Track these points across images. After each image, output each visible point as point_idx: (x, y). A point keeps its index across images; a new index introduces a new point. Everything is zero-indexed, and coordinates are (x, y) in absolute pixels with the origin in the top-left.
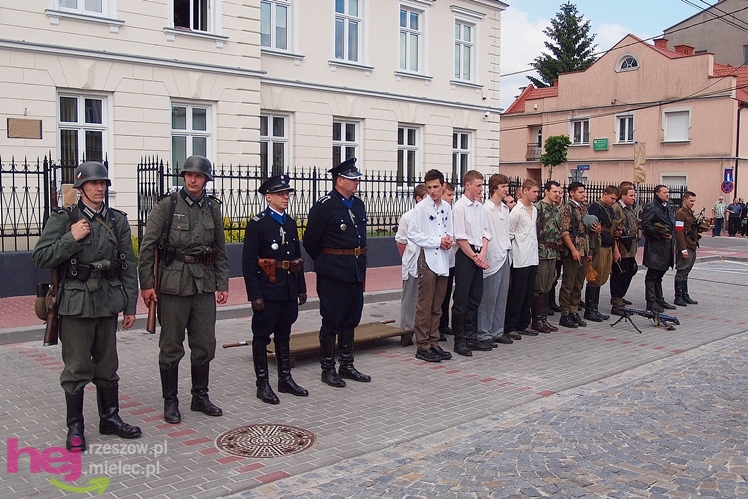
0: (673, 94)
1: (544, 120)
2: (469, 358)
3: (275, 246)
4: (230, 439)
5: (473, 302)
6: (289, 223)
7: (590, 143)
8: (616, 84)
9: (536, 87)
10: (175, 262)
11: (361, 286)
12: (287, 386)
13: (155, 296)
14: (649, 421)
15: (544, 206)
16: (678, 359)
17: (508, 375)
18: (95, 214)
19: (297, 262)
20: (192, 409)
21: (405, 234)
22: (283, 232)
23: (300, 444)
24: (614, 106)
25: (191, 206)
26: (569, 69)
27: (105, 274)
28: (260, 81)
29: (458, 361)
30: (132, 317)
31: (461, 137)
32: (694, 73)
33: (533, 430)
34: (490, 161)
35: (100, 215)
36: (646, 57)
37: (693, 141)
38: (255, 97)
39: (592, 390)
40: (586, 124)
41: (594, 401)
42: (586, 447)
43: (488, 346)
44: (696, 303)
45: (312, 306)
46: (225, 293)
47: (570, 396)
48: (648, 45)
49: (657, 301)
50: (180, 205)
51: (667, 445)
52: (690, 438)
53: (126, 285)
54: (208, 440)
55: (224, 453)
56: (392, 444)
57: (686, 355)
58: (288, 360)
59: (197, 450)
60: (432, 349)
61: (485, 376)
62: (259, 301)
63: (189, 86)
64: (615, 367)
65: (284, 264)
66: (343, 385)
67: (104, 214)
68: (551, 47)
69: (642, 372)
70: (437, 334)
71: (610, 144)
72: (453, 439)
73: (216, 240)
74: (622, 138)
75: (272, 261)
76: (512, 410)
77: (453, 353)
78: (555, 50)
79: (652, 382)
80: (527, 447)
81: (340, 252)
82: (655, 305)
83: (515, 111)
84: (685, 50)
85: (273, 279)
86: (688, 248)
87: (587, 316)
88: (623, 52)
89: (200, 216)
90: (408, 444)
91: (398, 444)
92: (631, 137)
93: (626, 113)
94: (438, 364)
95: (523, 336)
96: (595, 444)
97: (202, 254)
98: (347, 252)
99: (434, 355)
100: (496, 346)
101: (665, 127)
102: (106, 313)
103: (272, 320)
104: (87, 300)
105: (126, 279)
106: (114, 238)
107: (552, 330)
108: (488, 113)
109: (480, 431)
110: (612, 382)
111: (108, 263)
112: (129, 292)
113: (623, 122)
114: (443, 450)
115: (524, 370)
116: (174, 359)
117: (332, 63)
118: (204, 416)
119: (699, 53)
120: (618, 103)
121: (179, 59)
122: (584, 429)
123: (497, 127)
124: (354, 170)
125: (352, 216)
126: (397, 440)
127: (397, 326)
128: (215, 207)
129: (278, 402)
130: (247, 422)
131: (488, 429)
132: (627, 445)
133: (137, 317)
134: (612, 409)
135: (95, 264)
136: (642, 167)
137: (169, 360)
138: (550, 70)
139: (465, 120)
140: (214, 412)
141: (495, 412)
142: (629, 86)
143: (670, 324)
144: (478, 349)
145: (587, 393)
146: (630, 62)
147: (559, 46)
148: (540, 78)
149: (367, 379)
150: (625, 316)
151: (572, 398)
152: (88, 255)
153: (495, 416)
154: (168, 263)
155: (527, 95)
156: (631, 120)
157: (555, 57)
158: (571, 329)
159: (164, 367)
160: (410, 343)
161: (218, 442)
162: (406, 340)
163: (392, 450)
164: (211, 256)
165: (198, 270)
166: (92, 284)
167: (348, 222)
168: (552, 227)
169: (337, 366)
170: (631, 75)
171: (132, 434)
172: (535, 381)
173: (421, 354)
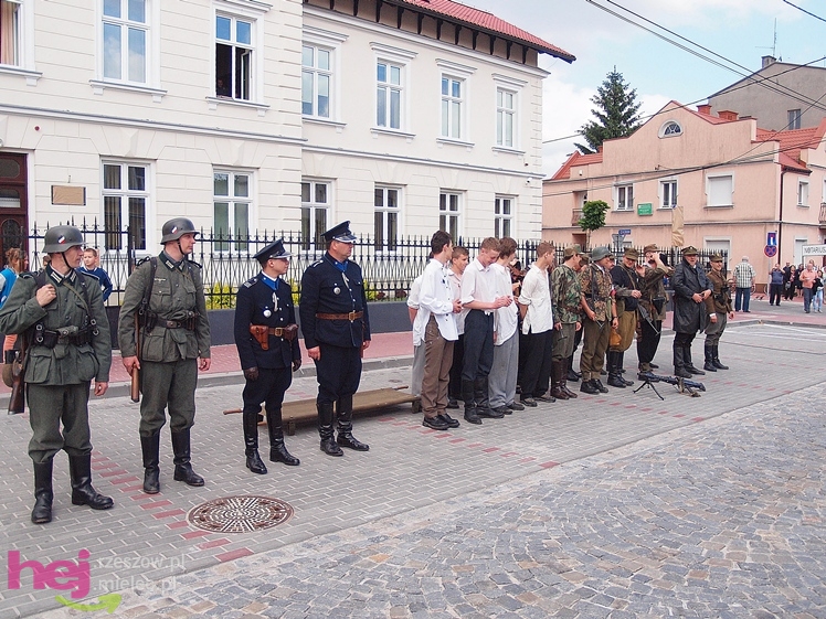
0: (715, 159)
1: (589, 185)
2: (477, 426)
3: (267, 313)
4: (204, 512)
5: (484, 369)
6: (283, 288)
7: (635, 208)
8: (660, 150)
9: (583, 154)
10: (156, 328)
11: (358, 353)
12: (279, 455)
13: (138, 363)
14: (649, 497)
15: (567, 270)
16: (697, 428)
17: (514, 445)
18: (63, 279)
19: (291, 328)
20: (175, 479)
21: (417, 299)
22: (275, 299)
23: (275, 518)
24: (657, 171)
25: (173, 270)
26: (616, 135)
27: (73, 340)
28: (301, 148)
29: (466, 429)
30: (104, 384)
31: (503, 203)
32: (736, 138)
33: (523, 507)
34: (533, 227)
35: (68, 280)
36: (688, 122)
37: (736, 206)
38: (297, 164)
39: (599, 462)
40: (631, 189)
41: (598, 474)
42: (575, 526)
43: (499, 413)
44: (727, 368)
45: (307, 373)
46: (207, 360)
47: (575, 467)
48: (691, 111)
49: (685, 367)
50: (160, 269)
51: (663, 524)
52: (689, 517)
53: (98, 351)
54: (180, 512)
55: (192, 527)
56: (371, 520)
57: (706, 424)
58: (279, 429)
59: (165, 523)
60: (440, 416)
61: (490, 445)
62: (252, 369)
63: (232, 154)
64: (629, 436)
65: (277, 332)
66: (338, 454)
67: (72, 279)
68: (598, 115)
69: (657, 441)
70: (446, 401)
71: (654, 209)
72: (438, 515)
73: (198, 305)
74: (666, 203)
75: (264, 328)
76: (509, 483)
77: (462, 421)
78: (602, 117)
79: (664, 453)
80: (512, 525)
81: (334, 317)
82: (683, 371)
83: (561, 177)
84: (728, 116)
85: (265, 346)
86: (717, 312)
87: (611, 382)
88: (666, 118)
89: (181, 280)
90: (389, 520)
91: (378, 519)
92: (674, 203)
93: (669, 178)
94: (444, 432)
95: (538, 403)
96: (584, 524)
97: (184, 319)
98: (341, 317)
99: (441, 423)
100: (511, 413)
101: (708, 191)
102: (74, 380)
103: (264, 387)
104: (53, 367)
105: (98, 345)
106: (83, 304)
107: (571, 396)
108: (530, 179)
109: (469, 506)
110: (622, 452)
111: (75, 329)
112: (101, 358)
113: (667, 186)
114: (422, 527)
115: (532, 439)
116: (154, 427)
117: (374, 131)
118: (186, 486)
119: (742, 118)
120: (661, 169)
121: (221, 128)
122: (578, 506)
123: (540, 192)
124: (348, 233)
125: (346, 279)
126: (378, 515)
127: (409, 393)
128: (195, 272)
129: (265, 472)
130: (228, 493)
131: (477, 504)
132: (620, 525)
133: (110, 385)
134: (614, 484)
135: (60, 330)
136: (680, 231)
137: (149, 428)
138: (596, 136)
139: (506, 186)
140: (195, 482)
141: (489, 485)
142: (672, 152)
143: (695, 391)
144: (488, 416)
145: (593, 465)
146: (673, 129)
147: (606, 114)
148: (586, 144)
149: (364, 448)
150: (647, 382)
151: (575, 470)
152: (54, 321)
153: (489, 490)
154: (150, 329)
155: (573, 161)
156: (674, 185)
157: (601, 124)
158: (591, 395)
159: (145, 435)
160: (420, 411)
161: (191, 515)
162: (417, 407)
163: (370, 526)
164: (193, 321)
165: (181, 335)
166: (59, 350)
167: (342, 286)
168: (573, 291)
169: (336, 434)
170: (674, 140)
171: (103, 504)
172: (541, 451)
173: (428, 422)
